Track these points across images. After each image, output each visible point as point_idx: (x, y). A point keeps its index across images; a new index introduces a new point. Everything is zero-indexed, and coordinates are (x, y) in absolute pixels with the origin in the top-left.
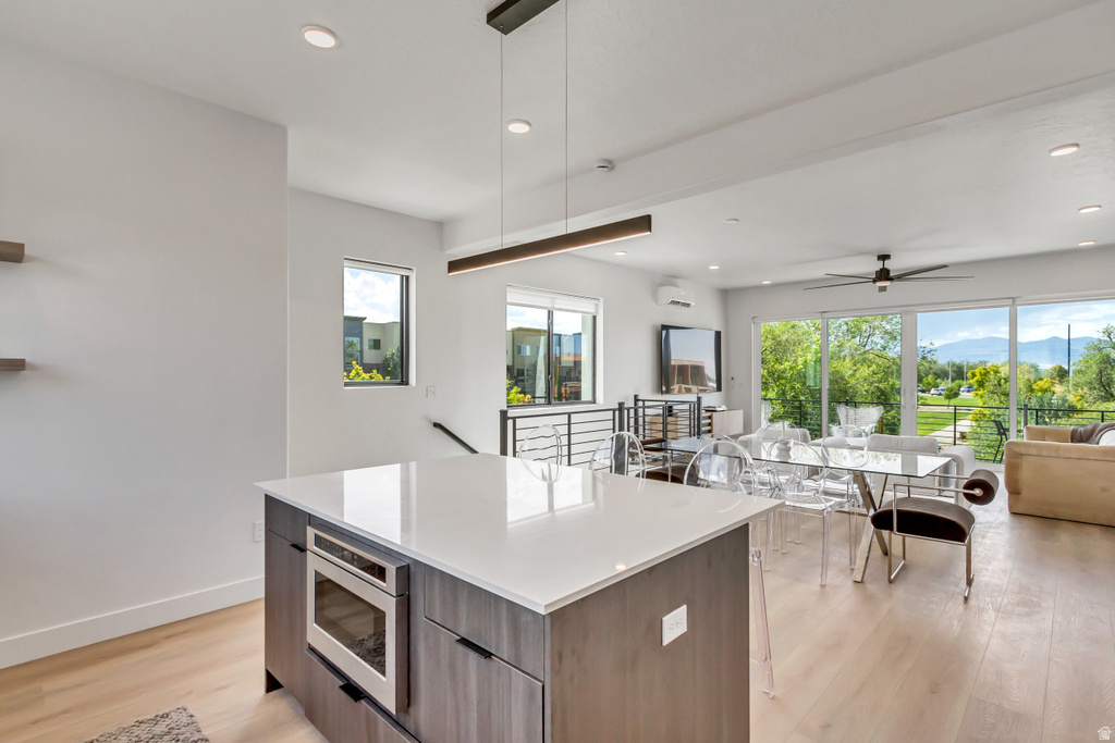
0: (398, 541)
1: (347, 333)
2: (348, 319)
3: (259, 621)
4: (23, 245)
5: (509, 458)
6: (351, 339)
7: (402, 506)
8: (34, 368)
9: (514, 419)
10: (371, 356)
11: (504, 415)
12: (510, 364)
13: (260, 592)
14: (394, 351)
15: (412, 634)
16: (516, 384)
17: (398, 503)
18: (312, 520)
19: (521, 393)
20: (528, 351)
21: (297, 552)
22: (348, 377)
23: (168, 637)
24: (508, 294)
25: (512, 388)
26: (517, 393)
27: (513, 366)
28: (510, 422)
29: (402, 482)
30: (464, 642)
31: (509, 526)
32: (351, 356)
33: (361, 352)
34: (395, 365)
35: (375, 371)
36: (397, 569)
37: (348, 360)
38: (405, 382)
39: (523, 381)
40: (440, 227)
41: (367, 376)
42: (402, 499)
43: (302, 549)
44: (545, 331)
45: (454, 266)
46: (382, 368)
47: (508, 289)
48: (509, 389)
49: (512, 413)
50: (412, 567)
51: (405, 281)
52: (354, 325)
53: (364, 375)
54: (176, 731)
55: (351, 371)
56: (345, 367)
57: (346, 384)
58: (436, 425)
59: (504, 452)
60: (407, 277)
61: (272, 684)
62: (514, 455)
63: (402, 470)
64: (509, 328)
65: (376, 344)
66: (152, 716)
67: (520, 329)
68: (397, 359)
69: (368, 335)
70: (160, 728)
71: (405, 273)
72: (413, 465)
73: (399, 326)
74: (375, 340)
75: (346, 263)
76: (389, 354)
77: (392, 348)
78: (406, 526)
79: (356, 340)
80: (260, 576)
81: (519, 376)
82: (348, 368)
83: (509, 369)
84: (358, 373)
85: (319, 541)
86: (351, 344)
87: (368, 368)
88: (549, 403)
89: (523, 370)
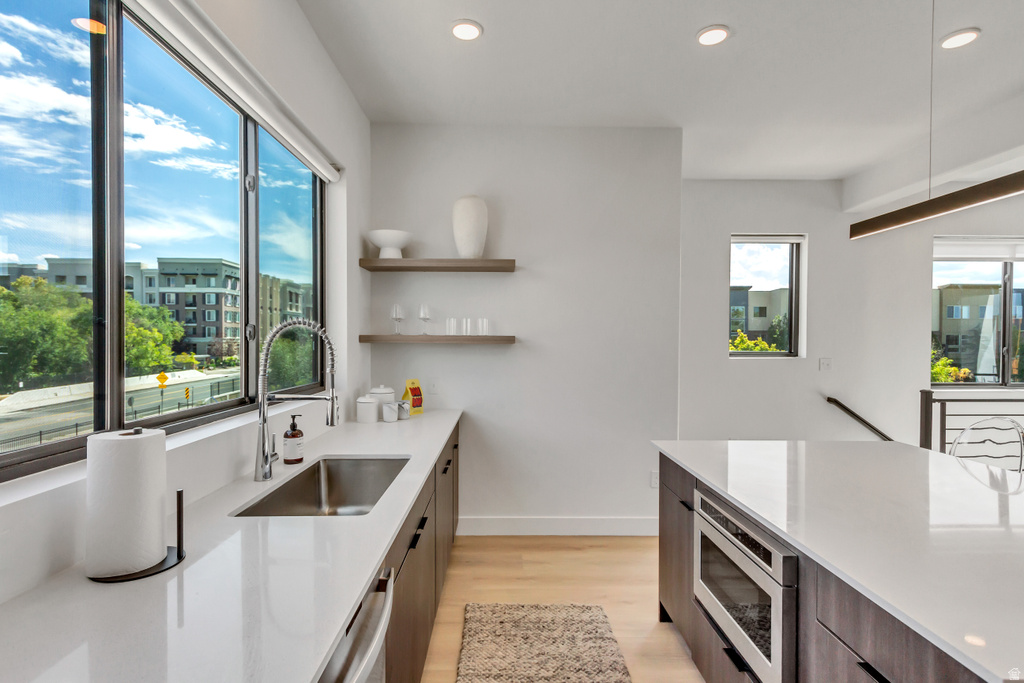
0: (785, 529)
1: (733, 302)
2: (734, 289)
3: (654, 555)
4: (514, 261)
5: (934, 453)
6: (736, 308)
7: (788, 489)
8: (520, 342)
9: (943, 403)
10: (756, 324)
11: (927, 399)
12: (937, 329)
13: (655, 530)
14: (781, 318)
15: (802, 632)
16: (945, 354)
17: (784, 486)
18: (698, 484)
19: (952, 365)
20: (965, 312)
21: (686, 509)
22: (733, 344)
23: (591, 547)
24: (935, 249)
25: (937, 359)
26: (945, 365)
27: (940, 331)
28: (936, 407)
29: (789, 462)
30: (866, 666)
31: (931, 530)
32: (737, 323)
33: (747, 319)
34: (782, 333)
35: (760, 339)
36: (784, 558)
37: (733, 327)
38: (793, 352)
39: (956, 350)
40: (839, 186)
41: (751, 343)
42: (789, 482)
43: (690, 508)
44: (996, 287)
45: (857, 229)
46: (768, 335)
47: (936, 242)
48: (936, 359)
49: (938, 393)
50: (801, 559)
51: (796, 249)
52: (740, 294)
53: (749, 342)
54: (595, 624)
55: (735, 338)
56: (730, 334)
57: (731, 355)
58: (830, 400)
59: (926, 442)
60: (798, 245)
61: (664, 617)
62: (943, 450)
63: (789, 449)
64: (936, 285)
65: (762, 312)
66: (581, 605)
67: (951, 287)
68: (785, 327)
69: (753, 304)
70: (586, 617)
71: (795, 240)
72: (802, 444)
73: (787, 293)
74: (760, 308)
75: (733, 239)
76: (775, 322)
77: (779, 315)
78: (792, 514)
79: (741, 309)
80: (654, 517)
81: (951, 344)
82: (733, 335)
83: (935, 336)
84: (742, 341)
85: (704, 505)
86: (737, 313)
87: (752, 336)
88: (1004, 384)
89: (957, 337)
